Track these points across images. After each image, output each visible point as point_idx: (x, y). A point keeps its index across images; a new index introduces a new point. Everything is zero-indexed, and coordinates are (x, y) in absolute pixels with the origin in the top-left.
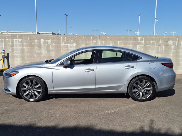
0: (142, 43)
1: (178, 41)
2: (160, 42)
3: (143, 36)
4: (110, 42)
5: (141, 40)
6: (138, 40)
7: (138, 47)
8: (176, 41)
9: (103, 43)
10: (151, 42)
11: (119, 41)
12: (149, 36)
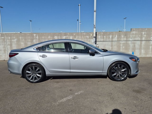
0: (37, 38)
1: (61, 37)
2: (49, 37)
3: (37, 33)
4: (14, 37)
5: (36, 36)
6: (33, 36)
7: (34, 41)
8: (59, 36)
9: (9, 38)
10: (43, 37)
11: (20, 37)
12: (41, 33)
